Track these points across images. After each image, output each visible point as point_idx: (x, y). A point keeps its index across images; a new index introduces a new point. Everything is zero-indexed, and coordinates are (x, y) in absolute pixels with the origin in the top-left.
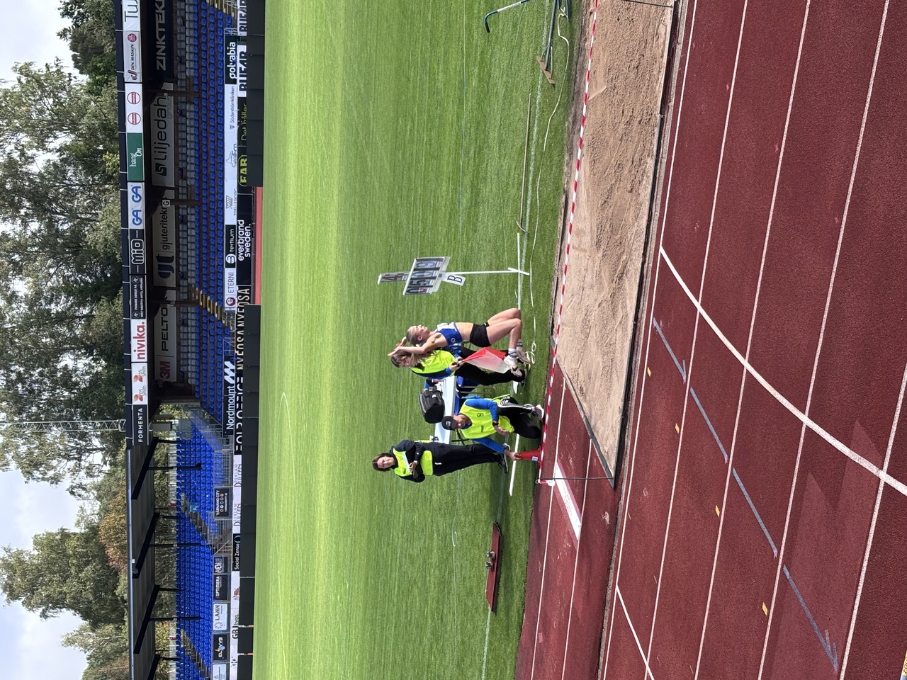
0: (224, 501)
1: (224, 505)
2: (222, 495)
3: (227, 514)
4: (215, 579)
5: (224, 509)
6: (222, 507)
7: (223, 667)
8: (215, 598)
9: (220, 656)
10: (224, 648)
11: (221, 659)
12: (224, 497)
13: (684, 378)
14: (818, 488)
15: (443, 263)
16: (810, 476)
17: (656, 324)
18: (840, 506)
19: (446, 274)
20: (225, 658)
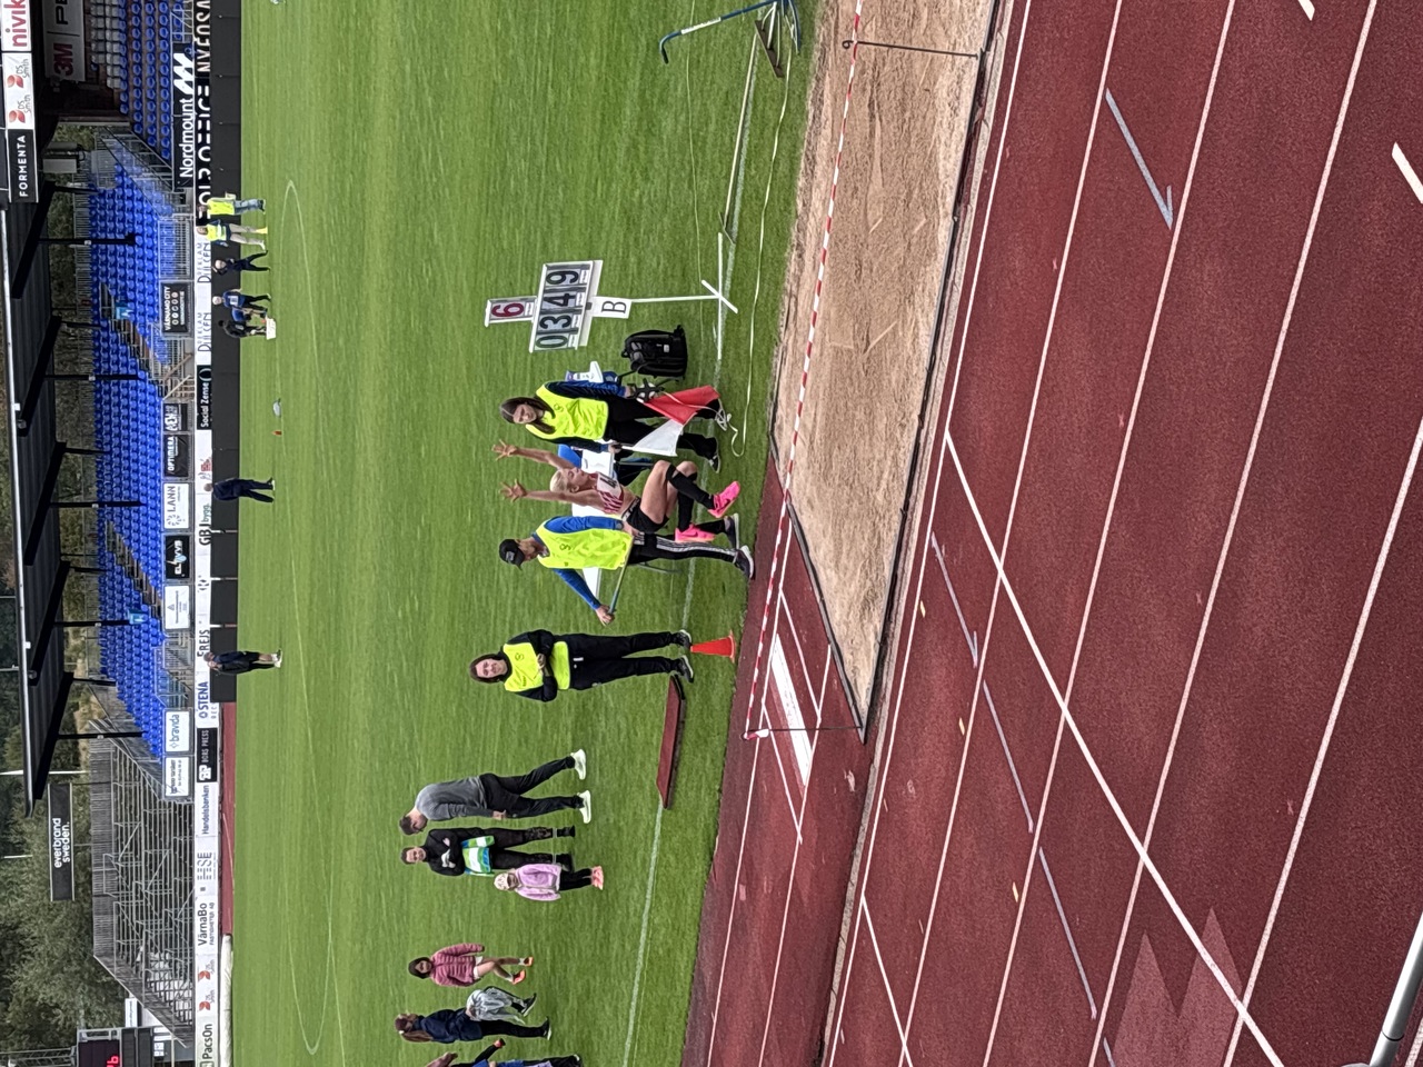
0: (178, 305)
1: (179, 312)
2: (175, 295)
3: (184, 328)
4: (166, 440)
5: (179, 319)
6: (175, 315)
7: (184, 590)
8: (166, 473)
9: (178, 571)
10: (183, 558)
11: (179, 577)
12: (178, 298)
13: (975, 659)
14: (1155, 963)
15: (592, 274)
16: (1145, 939)
17: (935, 544)
18: (1184, 1012)
19: (598, 302)
20: (187, 576)
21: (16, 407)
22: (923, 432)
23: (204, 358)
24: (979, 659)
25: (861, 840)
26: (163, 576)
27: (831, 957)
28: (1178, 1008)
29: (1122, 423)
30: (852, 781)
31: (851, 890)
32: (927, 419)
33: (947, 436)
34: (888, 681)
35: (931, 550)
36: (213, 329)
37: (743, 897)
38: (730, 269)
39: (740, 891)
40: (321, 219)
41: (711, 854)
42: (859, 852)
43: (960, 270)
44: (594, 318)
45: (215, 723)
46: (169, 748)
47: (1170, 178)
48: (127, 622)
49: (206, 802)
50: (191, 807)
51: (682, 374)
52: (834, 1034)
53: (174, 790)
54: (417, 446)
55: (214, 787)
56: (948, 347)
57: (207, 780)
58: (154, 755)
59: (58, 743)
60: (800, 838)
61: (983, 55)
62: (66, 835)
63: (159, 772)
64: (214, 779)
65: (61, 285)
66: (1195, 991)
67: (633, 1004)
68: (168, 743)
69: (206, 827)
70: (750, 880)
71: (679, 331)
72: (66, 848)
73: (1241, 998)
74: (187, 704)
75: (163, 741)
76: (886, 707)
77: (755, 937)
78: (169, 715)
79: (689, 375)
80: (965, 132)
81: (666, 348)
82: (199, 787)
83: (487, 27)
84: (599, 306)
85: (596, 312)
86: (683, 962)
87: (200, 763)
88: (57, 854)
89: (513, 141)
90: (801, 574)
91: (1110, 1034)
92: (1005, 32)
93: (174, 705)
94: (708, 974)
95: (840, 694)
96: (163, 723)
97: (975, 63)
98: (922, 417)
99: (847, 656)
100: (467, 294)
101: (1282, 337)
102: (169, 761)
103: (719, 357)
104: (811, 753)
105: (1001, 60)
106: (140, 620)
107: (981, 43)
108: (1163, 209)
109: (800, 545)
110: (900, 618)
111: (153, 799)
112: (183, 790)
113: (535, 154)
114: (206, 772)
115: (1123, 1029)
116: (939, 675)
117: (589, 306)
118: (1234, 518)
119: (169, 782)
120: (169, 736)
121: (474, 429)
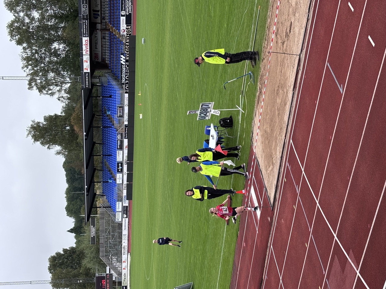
0: (121, 111)
1: (121, 113)
2: (120, 109)
3: (122, 116)
4: (118, 141)
5: (121, 114)
6: (120, 113)
7: (121, 175)
8: (118, 148)
9: (120, 171)
10: (121, 168)
11: (120, 172)
12: (121, 110)
13: (297, 191)
14: (338, 261)
15: (212, 105)
16: (336, 256)
17: (288, 165)
18: (345, 273)
19: (213, 111)
20: (122, 172)
21: (85, 134)
22: (286, 140)
23: (126, 123)
24: (298, 191)
25: (271, 233)
26: (116, 171)
27: (264, 260)
28: (343, 272)
29: (331, 138)
30: (269, 219)
31: (269, 244)
32: (287, 137)
33: (291, 141)
34: (277, 196)
35: (287, 167)
36: (128, 116)
37: (244, 245)
38: (243, 103)
39: (244, 244)
40: (152, 92)
41: (237, 235)
42: (271, 235)
43: (294, 103)
44: (212, 114)
45: (127, 205)
46: (117, 210)
47: (342, 82)
48: (108, 182)
49: (125, 223)
50: (122, 224)
51: (232, 127)
52: (265, 277)
53: (118, 220)
54: (173, 143)
55: (127, 219)
56: (291, 121)
57: (125, 218)
58: (114, 212)
59: (92, 209)
60: (257, 232)
61: (300, 55)
62: (94, 229)
63: (115, 216)
64: (127, 217)
65: (95, 107)
66: (347, 268)
67: (220, 269)
68: (117, 209)
69: (125, 228)
70: (246, 241)
71: (231, 117)
72: (94, 233)
73: (358, 270)
74: (121, 201)
75: (116, 209)
76: (277, 202)
77: (247, 255)
78: (117, 203)
79: (233, 127)
80: (296, 72)
81: (228, 121)
82: (124, 219)
83: (189, 49)
84: (213, 112)
85: (212, 113)
86: (231, 260)
87: (124, 214)
88: (92, 234)
89: (195, 74)
90: (258, 171)
91: (328, 278)
92: (305, 50)
93: (118, 201)
94: (237, 263)
95: (267, 199)
96: (116, 205)
97: (298, 57)
98: (285, 136)
99: (268, 191)
100: (184, 108)
101: (367, 118)
102: (117, 213)
103: (240, 123)
104: (260, 213)
105: (304, 56)
106: (111, 181)
107: (299, 52)
108: (340, 89)
109: (258, 165)
110: (280, 182)
111: (113, 222)
112: (120, 220)
113: (199, 77)
114: (125, 216)
115: (331, 277)
116: (289, 195)
117: (210, 111)
118: (356, 159)
119: (117, 218)
120: (117, 208)
121: (185, 139)
